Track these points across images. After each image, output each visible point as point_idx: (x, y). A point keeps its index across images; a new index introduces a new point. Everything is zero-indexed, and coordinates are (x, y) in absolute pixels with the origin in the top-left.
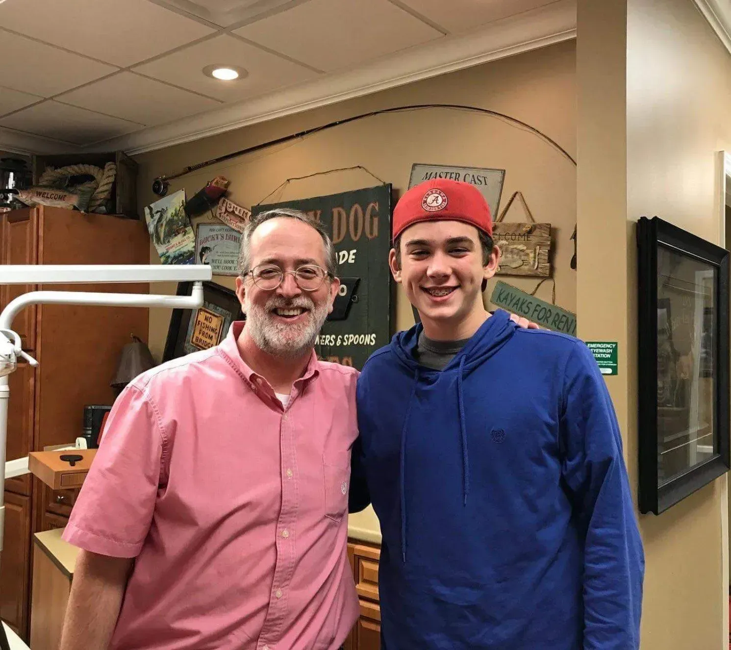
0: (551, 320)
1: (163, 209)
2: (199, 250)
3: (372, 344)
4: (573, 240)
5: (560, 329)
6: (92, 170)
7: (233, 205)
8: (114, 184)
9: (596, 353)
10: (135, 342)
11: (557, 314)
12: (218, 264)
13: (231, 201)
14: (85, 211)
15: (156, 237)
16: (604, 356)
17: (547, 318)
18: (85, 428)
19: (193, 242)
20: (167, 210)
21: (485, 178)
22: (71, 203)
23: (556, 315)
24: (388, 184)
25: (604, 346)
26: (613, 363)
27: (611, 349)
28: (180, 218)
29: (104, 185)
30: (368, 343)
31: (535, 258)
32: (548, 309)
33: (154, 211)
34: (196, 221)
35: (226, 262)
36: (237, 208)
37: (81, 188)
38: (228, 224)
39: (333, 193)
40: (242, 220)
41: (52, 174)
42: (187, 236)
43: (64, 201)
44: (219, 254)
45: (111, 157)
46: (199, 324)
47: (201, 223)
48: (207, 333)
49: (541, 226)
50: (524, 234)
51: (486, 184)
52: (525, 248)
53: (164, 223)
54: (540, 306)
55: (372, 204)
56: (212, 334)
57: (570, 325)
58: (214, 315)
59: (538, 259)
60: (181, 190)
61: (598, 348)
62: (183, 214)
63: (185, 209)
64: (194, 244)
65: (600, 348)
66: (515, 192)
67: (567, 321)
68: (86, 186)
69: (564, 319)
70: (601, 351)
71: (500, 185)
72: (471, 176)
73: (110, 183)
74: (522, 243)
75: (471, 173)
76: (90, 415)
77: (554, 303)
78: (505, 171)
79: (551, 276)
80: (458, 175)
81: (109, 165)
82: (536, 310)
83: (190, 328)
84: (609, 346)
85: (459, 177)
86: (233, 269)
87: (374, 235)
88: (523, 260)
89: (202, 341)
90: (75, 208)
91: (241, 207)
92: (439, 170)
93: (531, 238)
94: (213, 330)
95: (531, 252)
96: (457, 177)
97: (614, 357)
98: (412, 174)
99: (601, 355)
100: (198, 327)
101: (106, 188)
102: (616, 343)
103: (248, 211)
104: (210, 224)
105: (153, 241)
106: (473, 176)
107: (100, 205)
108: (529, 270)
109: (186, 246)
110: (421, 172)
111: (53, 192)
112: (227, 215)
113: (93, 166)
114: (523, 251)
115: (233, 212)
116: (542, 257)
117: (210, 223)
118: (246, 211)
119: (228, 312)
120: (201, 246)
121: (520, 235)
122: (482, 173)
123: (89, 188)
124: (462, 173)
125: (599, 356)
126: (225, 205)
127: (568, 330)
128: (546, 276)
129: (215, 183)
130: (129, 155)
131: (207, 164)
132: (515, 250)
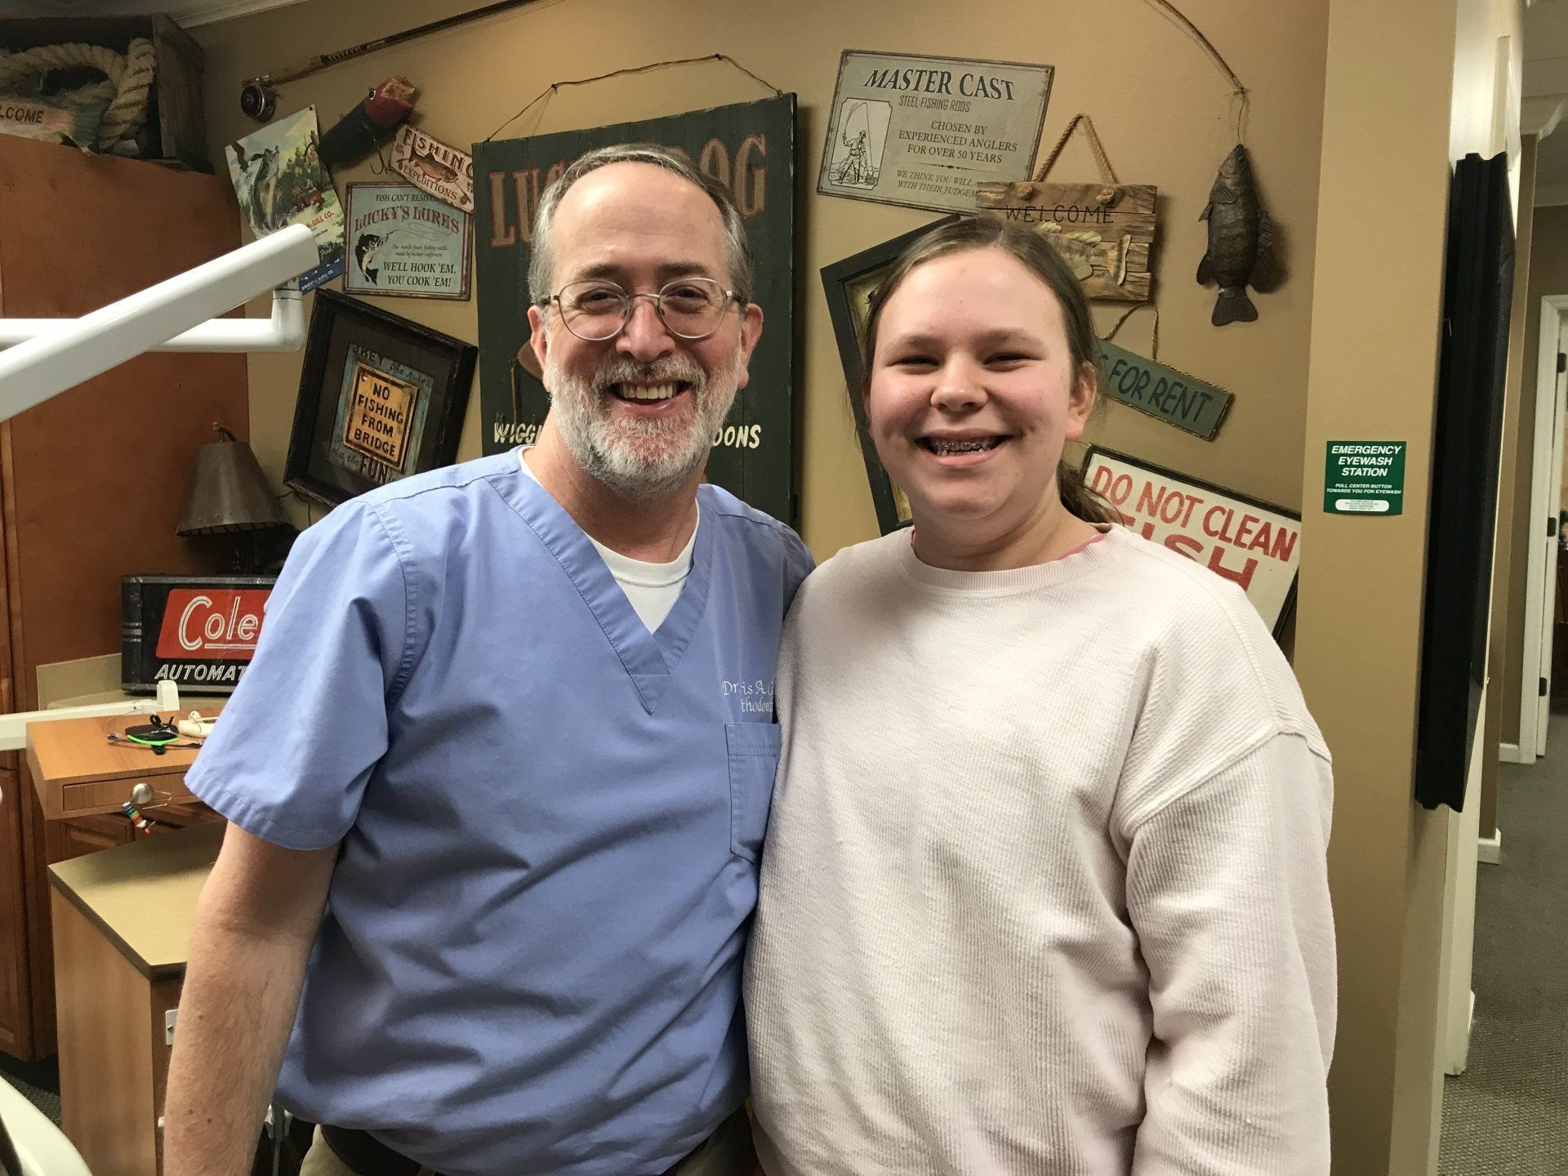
0: (1148, 392)
1: (267, 150)
2: (355, 243)
3: (753, 446)
4: (1205, 222)
5: (1166, 411)
6: (100, 57)
7: (429, 141)
8: (153, 87)
9: (1351, 466)
10: (224, 440)
11: (1163, 380)
12: (401, 273)
13: (422, 132)
14: (89, 147)
15: (255, 213)
16: (1371, 472)
17: (1139, 389)
18: (126, 624)
19: (340, 225)
20: (278, 152)
21: (1007, 83)
22: (55, 131)
23: (1160, 381)
24: (787, 96)
25: (1372, 450)
26: (1393, 489)
27: (1389, 456)
28: (309, 171)
29: (130, 90)
30: (745, 445)
31: (1119, 260)
32: (1141, 371)
33: (249, 154)
34: (344, 177)
35: (415, 267)
36: (438, 147)
37: (75, 97)
38: (419, 185)
39: (661, 116)
40: (451, 175)
41: (7, 65)
42: (325, 210)
43: (39, 124)
44: (400, 250)
45: (142, 27)
46: (360, 401)
47: (356, 184)
48: (380, 422)
49: (1134, 192)
50: (1098, 208)
51: (1010, 98)
52: (1098, 238)
53: (273, 183)
54: (1125, 364)
55: (749, 141)
56: (390, 423)
57: (1190, 406)
58: (393, 383)
59: (1126, 262)
60: (308, 108)
61: (1358, 455)
62: (316, 163)
63: (319, 150)
64: (342, 229)
65: (1363, 455)
66: (1075, 115)
67: (1184, 393)
68: (88, 94)
69: (1178, 391)
70: (1364, 461)
71: (1040, 100)
72: (977, 79)
73: (142, 86)
74: (1090, 228)
75: (978, 71)
76: (135, 597)
77: (1155, 357)
78: (1053, 69)
79: (1151, 301)
80: (946, 75)
81: (137, 46)
82: (1115, 372)
83: (340, 412)
84: (1385, 450)
85: (949, 81)
86: (432, 282)
87: (756, 207)
88: (1092, 266)
89: (370, 439)
90: (66, 141)
91: (447, 146)
92: (903, 66)
93: (1113, 217)
94: (392, 415)
95: (1113, 248)
96: (945, 82)
97: (1396, 475)
98: (840, 73)
99: (1365, 469)
100: (359, 409)
101: (133, 97)
102: (1403, 444)
103: (463, 156)
104: (376, 184)
105: (249, 222)
106: (982, 79)
107: (124, 137)
108: (1106, 287)
109: (323, 232)
110: (861, 70)
111: (12, 105)
112: (417, 165)
113: (100, 48)
114: (1093, 245)
115: (430, 157)
116: (1137, 259)
117: (378, 183)
118: (459, 156)
119: (424, 377)
120: (359, 233)
121: (1087, 210)
122: (1003, 74)
123: (96, 97)
124: (957, 73)
125: (1359, 472)
126: (410, 141)
127: (1184, 415)
128: (1142, 299)
129: (386, 91)
130: (183, 27)
131: (364, 49)
132: (1075, 242)
